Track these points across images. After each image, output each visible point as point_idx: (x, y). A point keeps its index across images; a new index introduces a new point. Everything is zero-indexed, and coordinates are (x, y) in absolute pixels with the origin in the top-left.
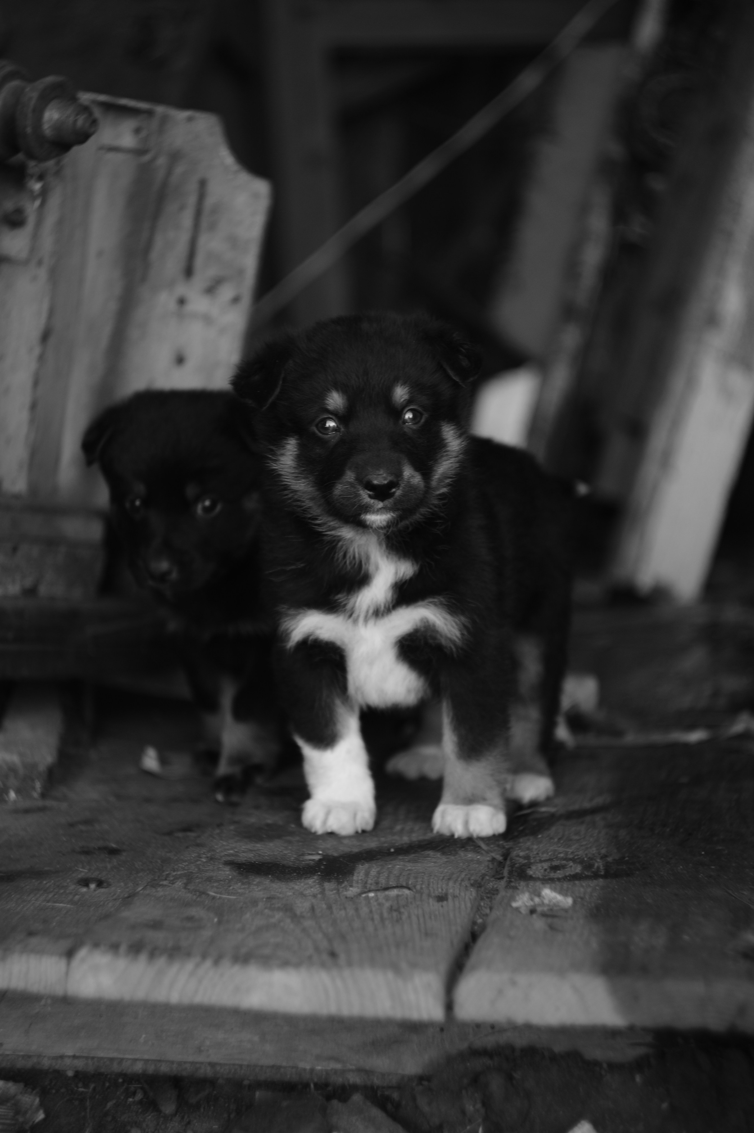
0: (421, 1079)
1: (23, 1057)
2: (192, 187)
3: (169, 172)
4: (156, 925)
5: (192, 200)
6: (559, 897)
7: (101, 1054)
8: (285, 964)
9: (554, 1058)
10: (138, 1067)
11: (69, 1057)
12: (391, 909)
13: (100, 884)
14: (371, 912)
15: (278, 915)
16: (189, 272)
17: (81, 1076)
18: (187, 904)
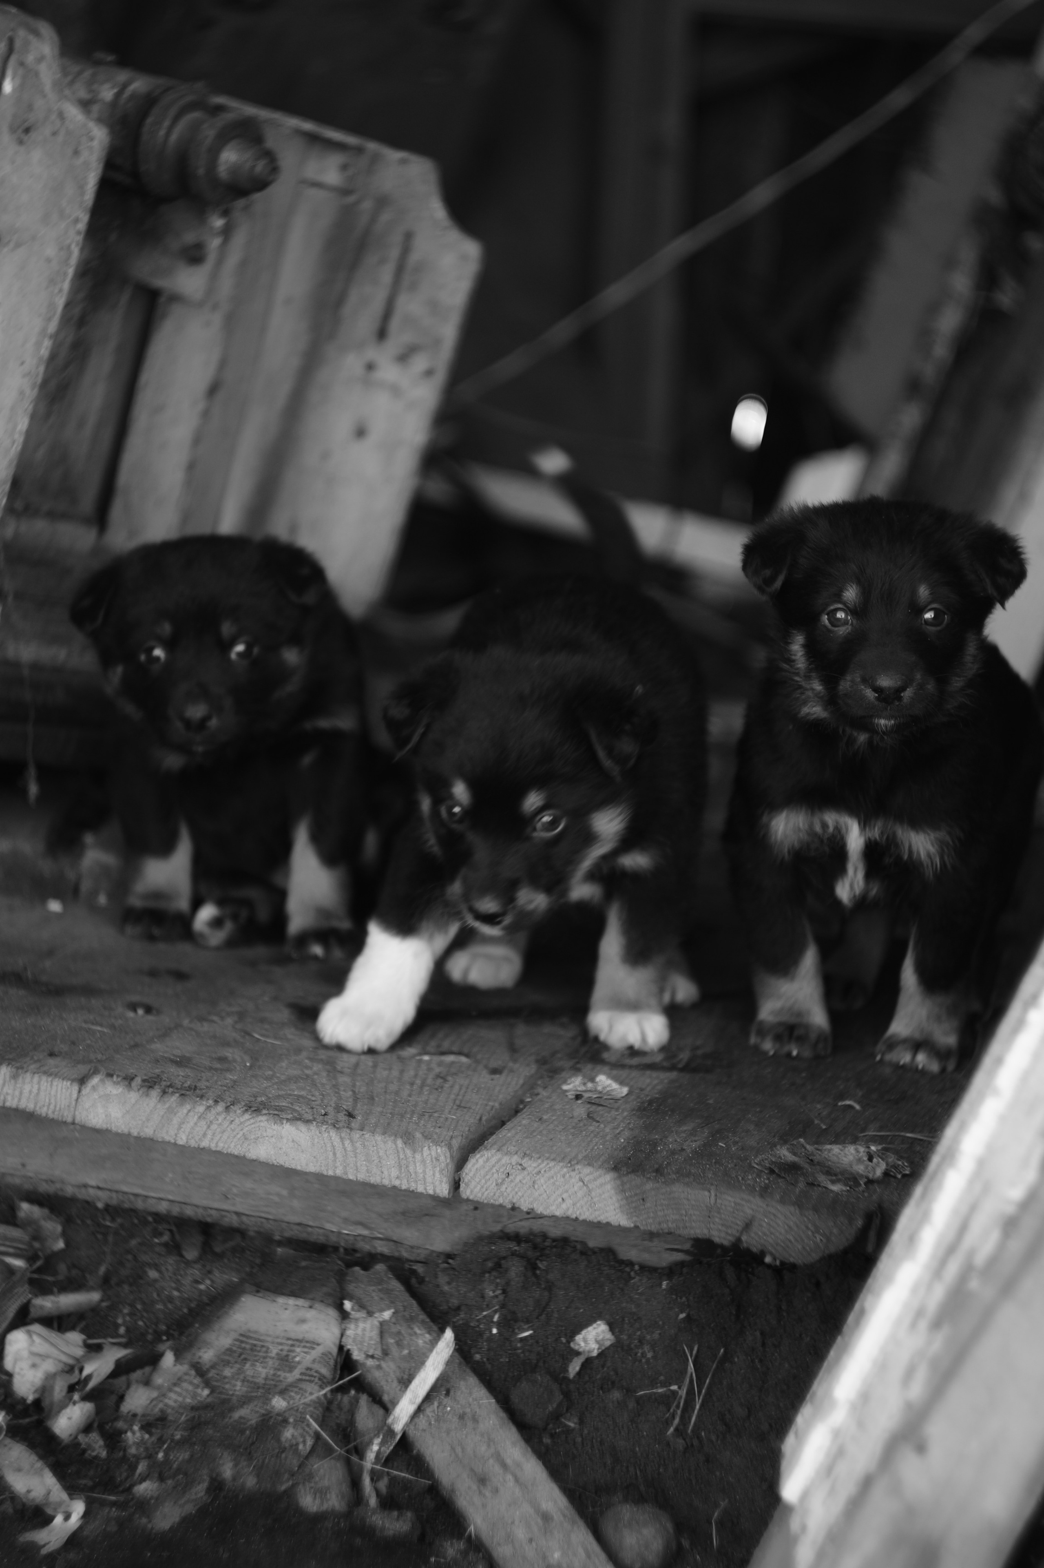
0: (449, 1256)
1: (46, 1181)
2: (396, 239)
3: (373, 220)
4: (182, 1062)
5: (394, 253)
6: (615, 1086)
7: (125, 1189)
8: (297, 1118)
9: (586, 1252)
10: (163, 1207)
11: (93, 1187)
12: (438, 1076)
13: (148, 1010)
14: (416, 1076)
15: (317, 1067)
16: (382, 334)
17: (112, 1211)
18: (226, 1044)
